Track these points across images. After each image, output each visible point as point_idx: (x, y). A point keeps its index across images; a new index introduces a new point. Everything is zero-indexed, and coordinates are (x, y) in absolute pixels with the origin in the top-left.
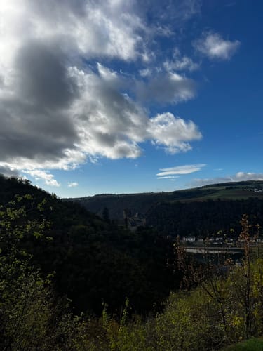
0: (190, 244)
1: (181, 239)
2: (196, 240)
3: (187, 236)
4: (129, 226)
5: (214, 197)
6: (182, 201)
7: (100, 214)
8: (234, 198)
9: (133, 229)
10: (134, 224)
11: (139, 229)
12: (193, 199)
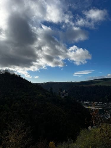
0: (87, 105)
1: (83, 102)
2: (90, 103)
3: (86, 101)
4: (61, 96)
5: (98, 84)
6: (84, 86)
7: (49, 90)
8: (107, 85)
9: (63, 97)
10: (63, 95)
11: (65, 97)
12: (89, 85)
